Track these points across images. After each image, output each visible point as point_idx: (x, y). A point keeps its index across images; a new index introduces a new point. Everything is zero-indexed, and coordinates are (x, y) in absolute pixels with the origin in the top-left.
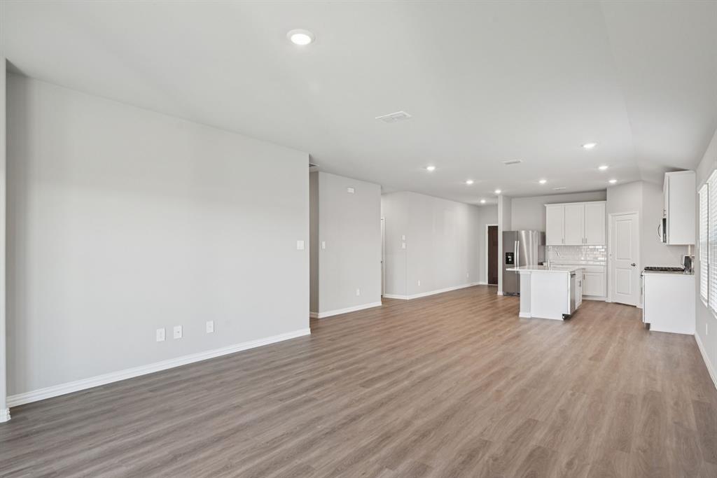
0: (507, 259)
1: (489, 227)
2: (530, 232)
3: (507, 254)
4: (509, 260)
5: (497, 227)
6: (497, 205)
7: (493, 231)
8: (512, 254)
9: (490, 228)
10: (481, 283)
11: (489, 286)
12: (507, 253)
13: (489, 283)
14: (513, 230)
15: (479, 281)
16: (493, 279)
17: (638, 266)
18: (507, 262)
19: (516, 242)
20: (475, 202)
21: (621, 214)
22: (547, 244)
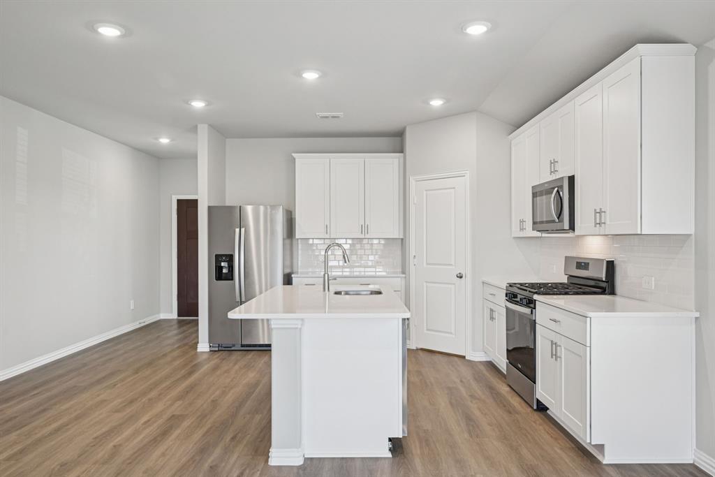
0: (219, 269)
1: (179, 201)
2: (262, 208)
3: (219, 258)
4: (223, 270)
5: (196, 202)
6: (194, 157)
7: (187, 210)
8: (230, 259)
9: (180, 203)
10: (163, 316)
11: (181, 323)
12: (217, 256)
13: (179, 315)
14: (228, 203)
15: (159, 312)
16: (188, 306)
17: (468, 279)
18: (220, 275)
19: (237, 230)
20: (145, 140)
21: (426, 177)
22: (298, 235)
